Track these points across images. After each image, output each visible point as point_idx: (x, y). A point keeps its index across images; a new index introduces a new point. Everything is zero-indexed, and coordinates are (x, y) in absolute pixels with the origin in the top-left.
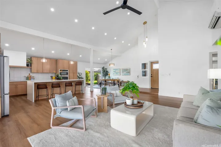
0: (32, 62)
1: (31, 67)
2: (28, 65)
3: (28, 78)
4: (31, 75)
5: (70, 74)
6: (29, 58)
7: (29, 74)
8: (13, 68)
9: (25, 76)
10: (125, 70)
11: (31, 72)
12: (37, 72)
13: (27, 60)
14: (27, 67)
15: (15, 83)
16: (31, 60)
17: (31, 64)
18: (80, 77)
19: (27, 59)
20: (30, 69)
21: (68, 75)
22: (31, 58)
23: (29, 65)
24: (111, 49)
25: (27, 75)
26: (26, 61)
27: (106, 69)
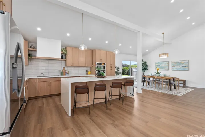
0: (66, 53)
1: (65, 60)
2: (62, 57)
3: (63, 73)
4: (65, 69)
5: (107, 68)
6: (63, 48)
7: (64, 68)
8: (47, 61)
9: (59, 71)
10: (178, 63)
11: (66, 66)
12: (72, 66)
13: (62, 51)
14: (61, 59)
15: (48, 80)
16: (66, 51)
17: (66, 55)
18: (118, 71)
19: (61, 49)
20: (64, 62)
21: (105, 70)
22: (66, 48)
23: (64, 57)
24: (163, 33)
25: (61, 69)
26: (60, 52)
27: (146, 62)
